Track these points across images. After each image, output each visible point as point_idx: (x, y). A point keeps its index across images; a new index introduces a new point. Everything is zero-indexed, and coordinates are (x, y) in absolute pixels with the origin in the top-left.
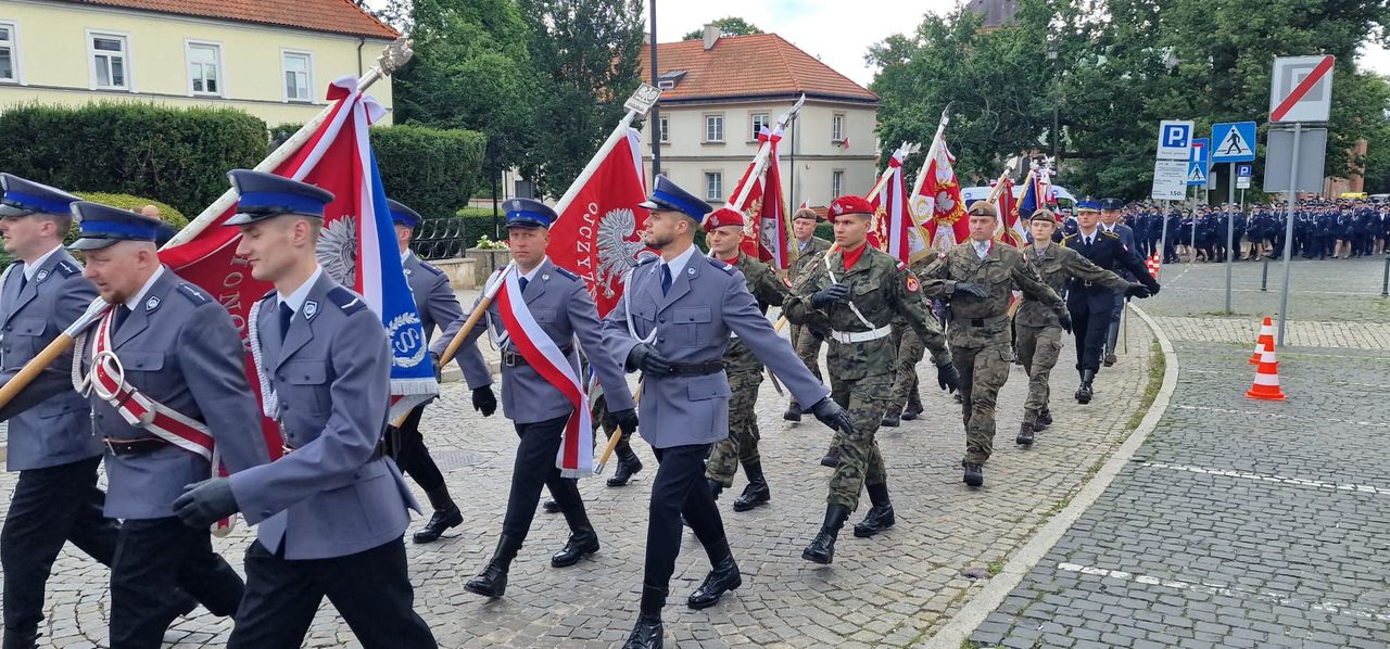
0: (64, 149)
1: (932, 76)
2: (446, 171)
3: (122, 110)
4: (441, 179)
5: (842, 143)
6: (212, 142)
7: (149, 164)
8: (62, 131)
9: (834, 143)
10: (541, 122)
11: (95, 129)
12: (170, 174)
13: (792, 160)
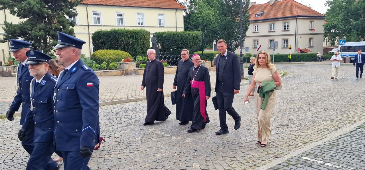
0: (106, 40)
1: (343, 8)
2: (193, 42)
3: (118, 30)
4: (192, 44)
5: (312, 30)
6: (137, 37)
7: (123, 43)
8: (106, 36)
9: (310, 30)
10: (220, 28)
11: (112, 35)
12: (128, 45)
13: (296, 35)
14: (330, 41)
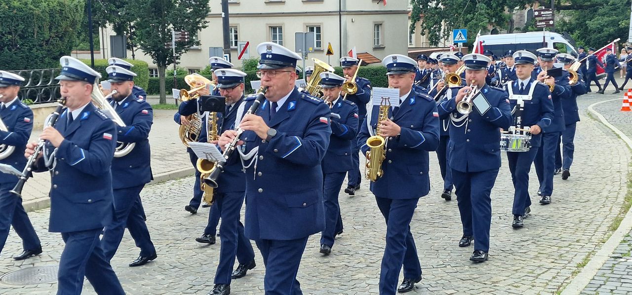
2: (50, 29)
4: (47, 35)
5: (380, 1)
13: (340, 15)
14: (426, 31)
